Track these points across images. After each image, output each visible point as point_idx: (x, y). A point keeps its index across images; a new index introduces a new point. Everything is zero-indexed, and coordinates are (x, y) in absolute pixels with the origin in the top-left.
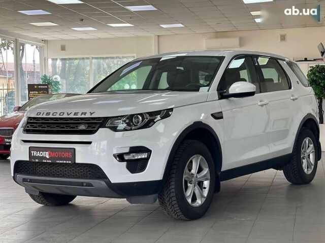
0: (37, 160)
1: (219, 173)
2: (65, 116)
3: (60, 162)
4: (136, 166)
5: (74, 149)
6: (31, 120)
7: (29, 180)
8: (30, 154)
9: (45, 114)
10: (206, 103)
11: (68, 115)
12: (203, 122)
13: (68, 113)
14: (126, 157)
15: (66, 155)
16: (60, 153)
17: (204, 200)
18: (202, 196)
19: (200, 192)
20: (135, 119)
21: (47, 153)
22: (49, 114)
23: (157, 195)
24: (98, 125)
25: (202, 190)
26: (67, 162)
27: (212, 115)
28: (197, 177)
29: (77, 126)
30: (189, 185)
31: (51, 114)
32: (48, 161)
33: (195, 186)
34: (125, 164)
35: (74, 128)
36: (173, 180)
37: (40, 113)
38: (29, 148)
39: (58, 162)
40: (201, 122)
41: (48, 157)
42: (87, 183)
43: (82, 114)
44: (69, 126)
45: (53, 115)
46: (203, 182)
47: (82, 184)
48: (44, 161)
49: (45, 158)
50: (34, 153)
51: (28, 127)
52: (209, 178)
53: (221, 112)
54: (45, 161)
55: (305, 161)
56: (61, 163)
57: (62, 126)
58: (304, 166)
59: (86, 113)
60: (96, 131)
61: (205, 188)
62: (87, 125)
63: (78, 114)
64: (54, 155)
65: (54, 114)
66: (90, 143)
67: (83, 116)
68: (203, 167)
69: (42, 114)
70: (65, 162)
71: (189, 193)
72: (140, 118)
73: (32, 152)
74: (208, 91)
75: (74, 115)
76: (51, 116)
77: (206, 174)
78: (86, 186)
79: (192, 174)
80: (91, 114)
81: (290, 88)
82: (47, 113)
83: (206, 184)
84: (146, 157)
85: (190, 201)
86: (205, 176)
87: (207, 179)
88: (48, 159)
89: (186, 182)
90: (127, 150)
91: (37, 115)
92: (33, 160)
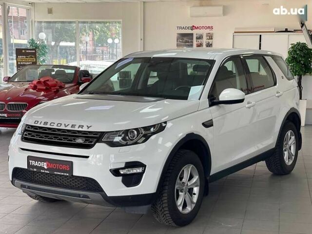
0: (35, 170)
1: (208, 178)
2: (63, 127)
3: (58, 173)
4: (132, 180)
5: (72, 163)
6: (29, 128)
7: (27, 187)
8: (28, 163)
9: (43, 123)
10: (197, 112)
11: (66, 126)
12: (195, 133)
13: (65, 125)
14: (122, 172)
15: (64, 167)
16: (58, 165)
17: (193, 206)
18: (192, 202)
19: (190, 199)
20: (130, 134)
21: (45, 163)
22: (47, 124)
23: (150, 205)
24: (96, 139)
25: (191, 196)
26: (65, 174)
27: (203, 124)
28: (187, 185)
29: (74, 139)
30: (180, 193)
31: (49, 124)
32: (46, 172)
33: (185, 194)
34: (121, 178)
35: (71, 141)
36: (166, 191)
37: (38, 122)
38: (28, 157)
39: (56, 173)
40: (193, 133)
41: (46, 167)
42: (84, 195)
43: (79, 126)
44: (66, 138)
45: (50, 125)
46: (193, 188)
47: (79, 196)
49: (43, 169)
50: (33, 163)
51: (26, 135)
52: (199, 184)
53: (212, 120)
54: (43, 171)
55: (286, 153)
56: (59, 175)
57: (59, 137)
58: (285, 158)
59: (83, 126)
60: (93, 146)
61: (195, 194)
62: (84, 139)
63: (76, 127)
64: (52, 166)
65: (52, 124)
66: (87, 157)
67: (80, 129)
68: (194, 174)
69: (39, 123)
70: (62, 174)
71: (180, 201)
72: (136, 132)
73: (31, 161)
74: (199, 99)
75: (72, 127)
76: (48, 126)
77: (197, 181)
78: (83, 197)
79: (183, 183)
80: (88, 127)
81: (275, 84)
82: (45, 123)
83: (196, 190)
84: (141, 171)
85: (180, 208)
86: (195, 183)
87: (196, 186)
88: (46, 170)
89: (177, 191)
90: (123, 166)
91: (35, 123)
92: (31, 169)
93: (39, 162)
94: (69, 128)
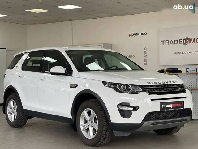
0: (166, 110)
5: (183, 101)
7: (155, 124)
8: (161, 107)
13: (166, 82)
15: (180, 105)
16: (178, 104)
21: (171, 105)
31: (157, 83)
38: (160, 103)
39: (177, 109)
41: (171, 107)
44: (173, 89)
45: (159, 83)
48: (170, 110)
49: (170, 108)
50: (164, 106)
56: (179, 110)
66: (186, 97)
69: (151, 83)
70: (180, 109)
80: (177, 82)
92: (163, 110)
93: (168, 105)
94: (169, 83)
